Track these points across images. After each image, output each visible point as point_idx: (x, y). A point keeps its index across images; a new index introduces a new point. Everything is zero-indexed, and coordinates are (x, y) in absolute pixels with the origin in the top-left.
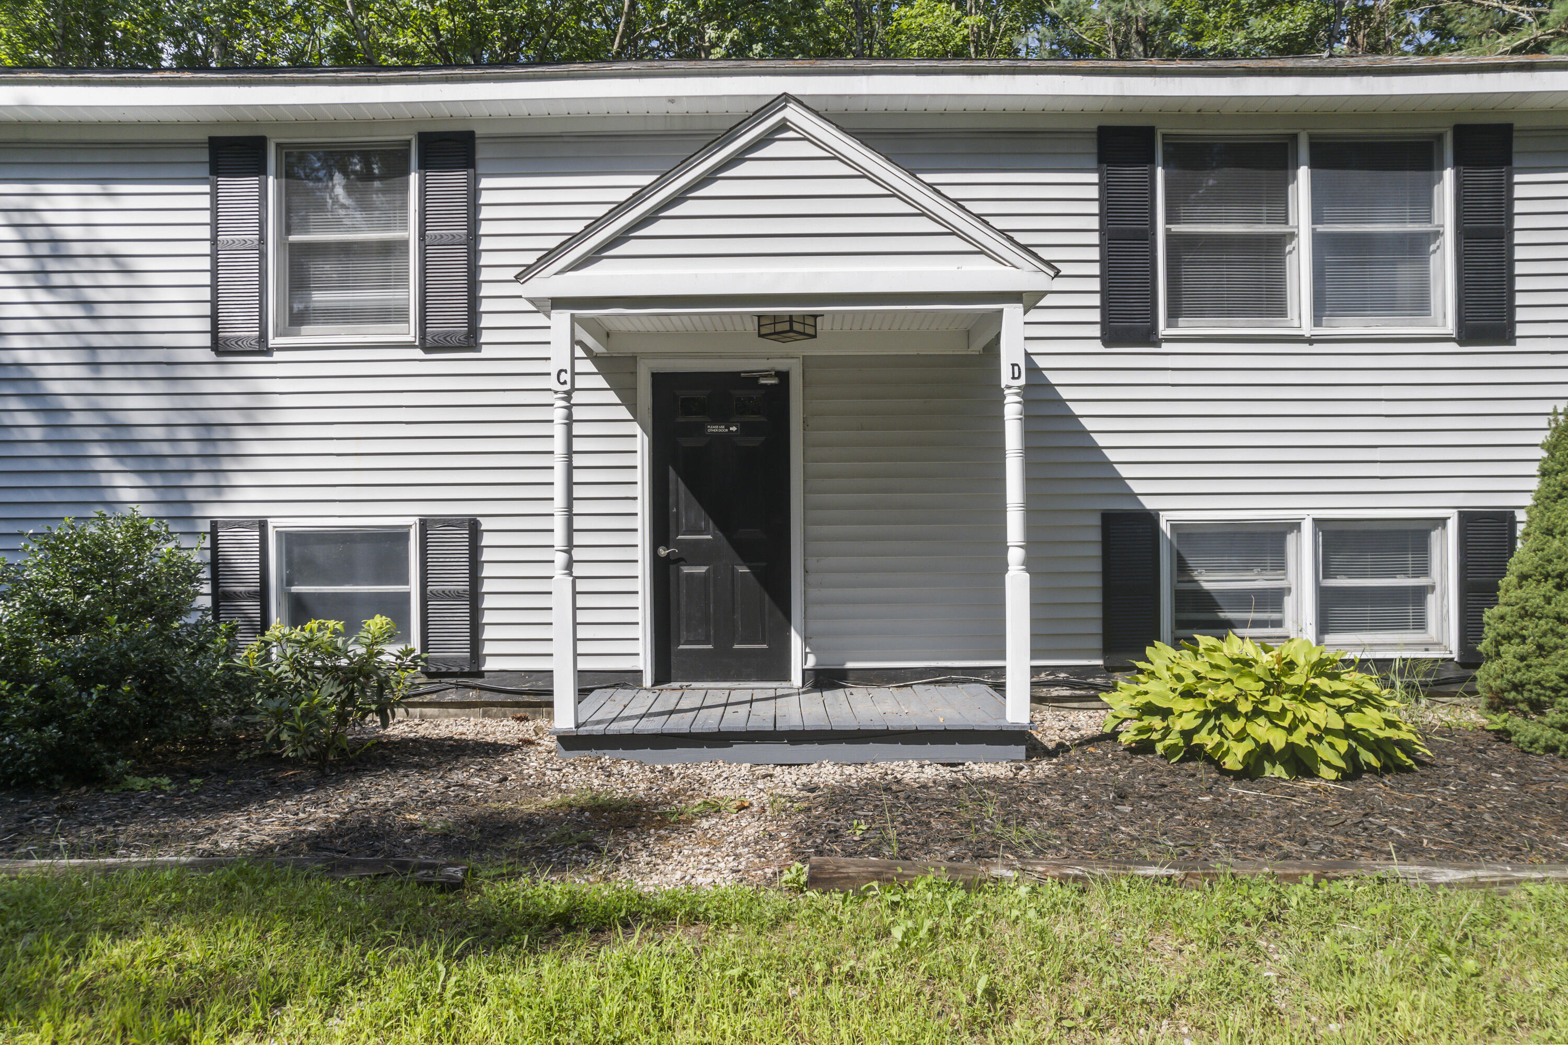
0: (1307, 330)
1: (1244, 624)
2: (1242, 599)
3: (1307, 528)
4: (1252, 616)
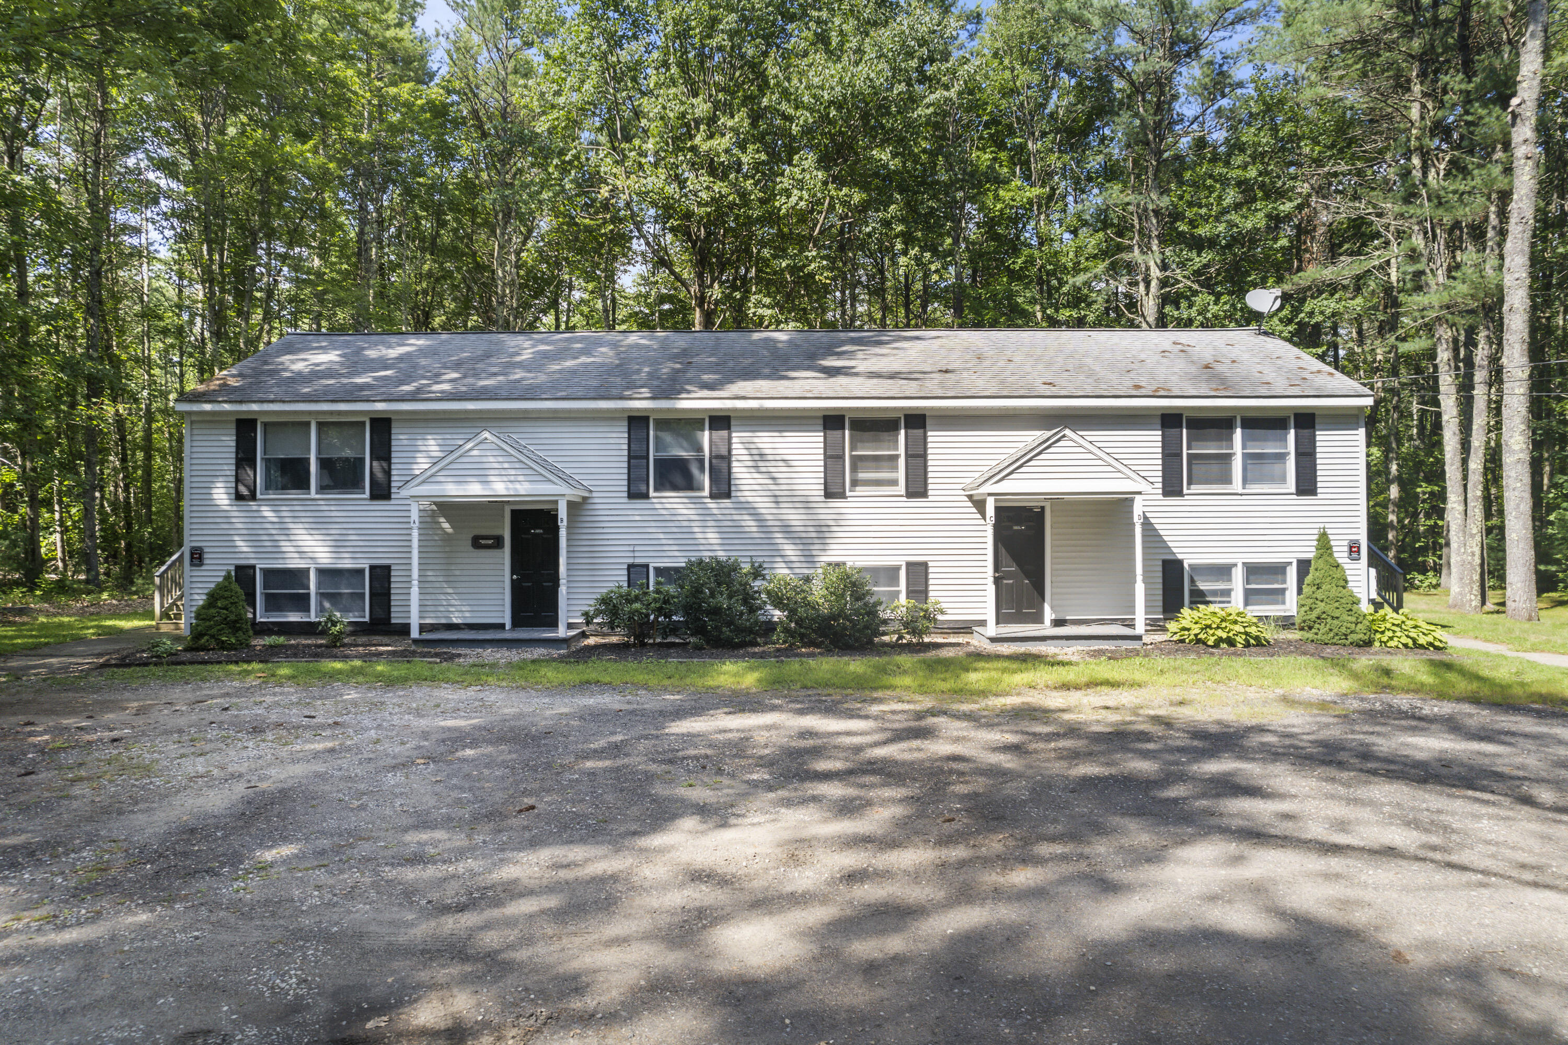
0: (1240, 491)
1: (1215, 602)
2: (1215, 593)
3: (1240, 566)
4: (1218, 599)
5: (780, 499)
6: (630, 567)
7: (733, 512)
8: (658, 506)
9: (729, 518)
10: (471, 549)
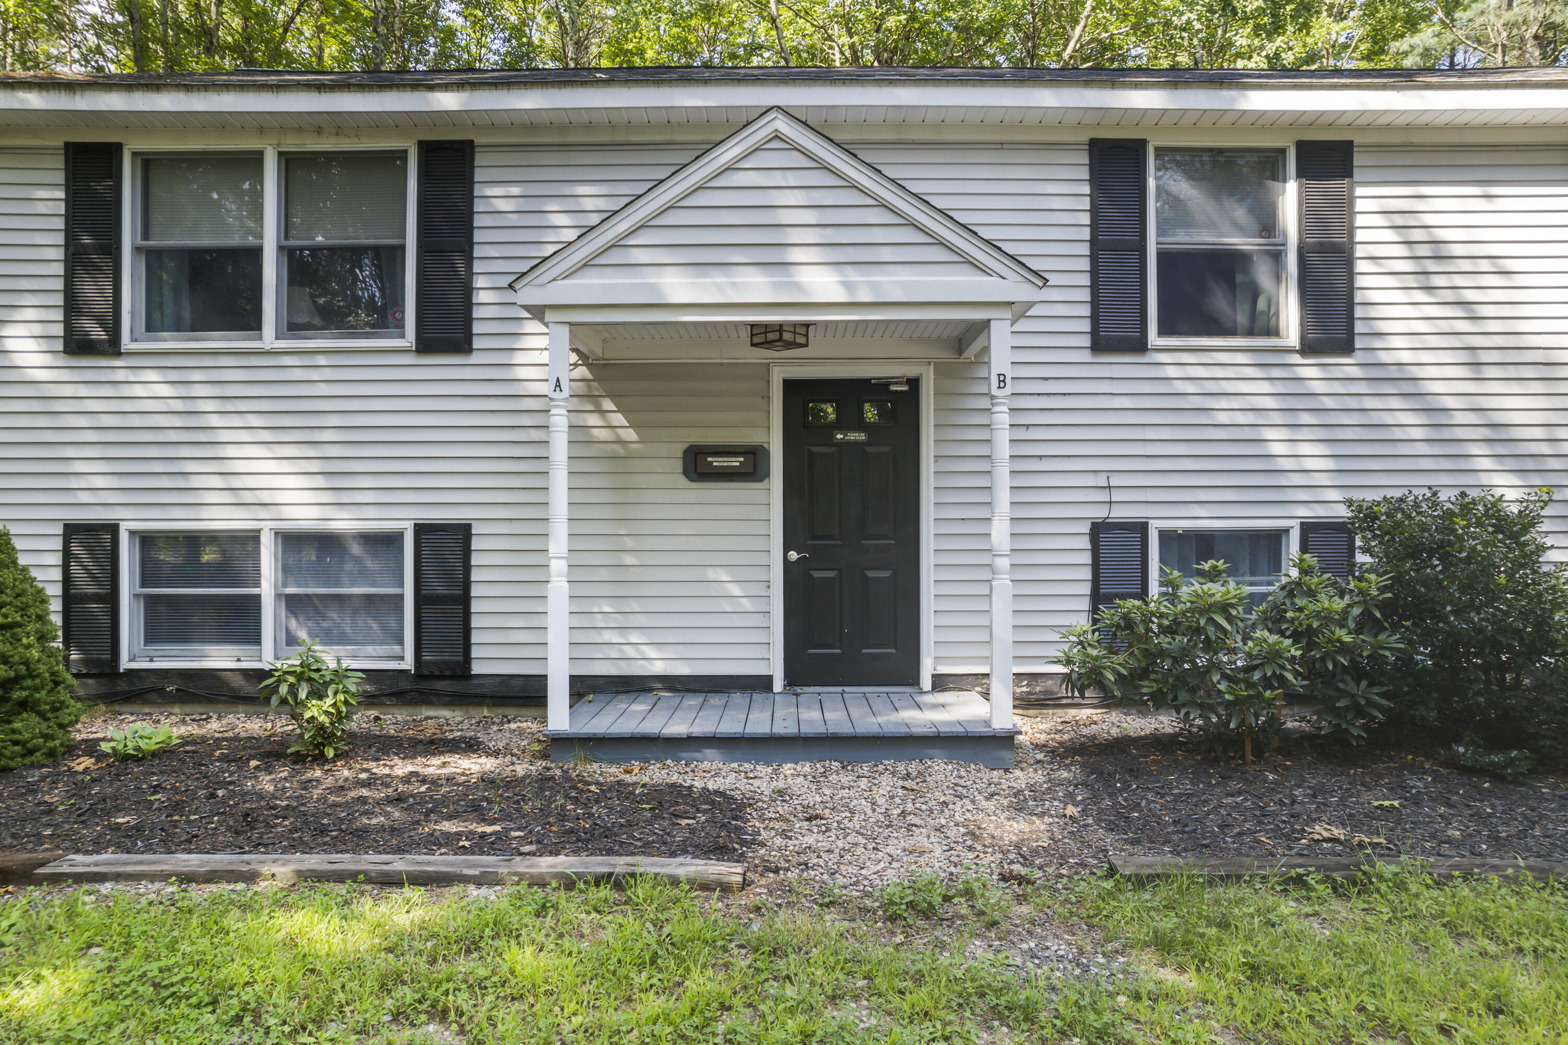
5: (1485, 357)
6: (1098, 530)
7: (1362, 388)
8: (1172, 372)
9: (1353, 403)
10: (683, 481)
